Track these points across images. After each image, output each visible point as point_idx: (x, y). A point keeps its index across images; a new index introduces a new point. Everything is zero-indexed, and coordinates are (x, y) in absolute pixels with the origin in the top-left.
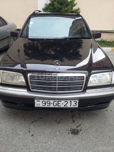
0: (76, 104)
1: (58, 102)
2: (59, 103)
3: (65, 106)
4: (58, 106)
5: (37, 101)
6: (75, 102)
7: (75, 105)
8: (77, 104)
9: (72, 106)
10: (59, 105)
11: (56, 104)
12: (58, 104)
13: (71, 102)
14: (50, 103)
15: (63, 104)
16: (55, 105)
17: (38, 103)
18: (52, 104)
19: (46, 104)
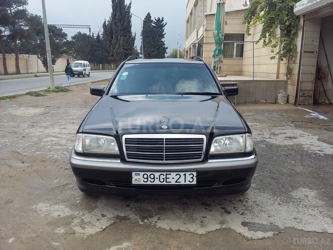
0: (192, 178)
1: (166, 174)
2: (168, 176)
3: (176, 182)
4: (166, 182)
5: (136, 174)
6: (192, 176)
7: (191, 180)
8: (195, 178)
9: (187, 183)
10: (168, 180)
11: (164, 179)
12: (166, 178)
13: (185, 175)
14: (154, 178)
15: (173, 178)
16: (162, 180)
17: (137, 177)
18: (157, 178)
19: (149, 179)
